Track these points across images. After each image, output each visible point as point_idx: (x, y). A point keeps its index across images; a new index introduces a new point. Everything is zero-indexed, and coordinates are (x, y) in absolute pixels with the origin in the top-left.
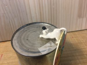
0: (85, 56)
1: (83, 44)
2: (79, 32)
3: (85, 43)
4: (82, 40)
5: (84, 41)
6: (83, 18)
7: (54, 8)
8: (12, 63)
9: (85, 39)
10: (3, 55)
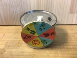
0: (70, 44)
1: (71, 35)
2: (70, 25)
3: (72, 35)
4: (70, 32)
5: (72, 33)
6: (74, 13)
7: (49, 2)
8: (11, 40)
9: (73, 32)
10: (5, 35)
